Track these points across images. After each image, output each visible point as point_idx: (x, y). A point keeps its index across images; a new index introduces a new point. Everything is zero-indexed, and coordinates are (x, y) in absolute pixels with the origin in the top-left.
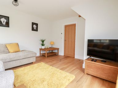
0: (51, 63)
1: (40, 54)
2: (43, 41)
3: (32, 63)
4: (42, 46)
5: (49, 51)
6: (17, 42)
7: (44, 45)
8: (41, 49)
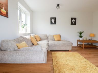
0: (86, 56)
1: (78, 44)
2: (81, 33)
3: (69, 50)
4: (80, 37)
5: (88, 43)
6: (59, 34)
7: (82, 37)
8: (78, 41)
